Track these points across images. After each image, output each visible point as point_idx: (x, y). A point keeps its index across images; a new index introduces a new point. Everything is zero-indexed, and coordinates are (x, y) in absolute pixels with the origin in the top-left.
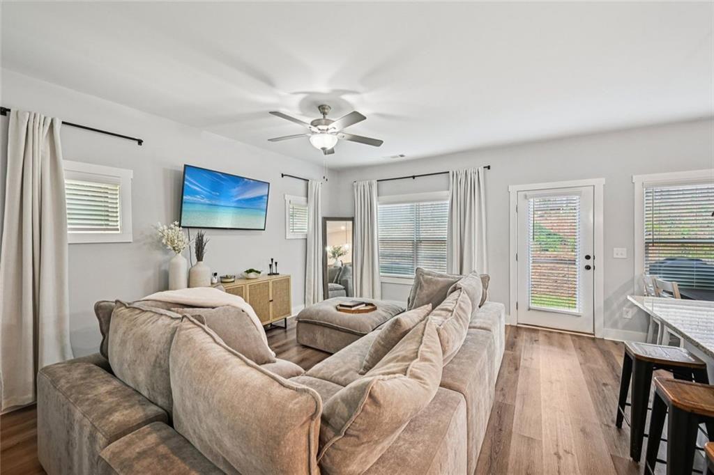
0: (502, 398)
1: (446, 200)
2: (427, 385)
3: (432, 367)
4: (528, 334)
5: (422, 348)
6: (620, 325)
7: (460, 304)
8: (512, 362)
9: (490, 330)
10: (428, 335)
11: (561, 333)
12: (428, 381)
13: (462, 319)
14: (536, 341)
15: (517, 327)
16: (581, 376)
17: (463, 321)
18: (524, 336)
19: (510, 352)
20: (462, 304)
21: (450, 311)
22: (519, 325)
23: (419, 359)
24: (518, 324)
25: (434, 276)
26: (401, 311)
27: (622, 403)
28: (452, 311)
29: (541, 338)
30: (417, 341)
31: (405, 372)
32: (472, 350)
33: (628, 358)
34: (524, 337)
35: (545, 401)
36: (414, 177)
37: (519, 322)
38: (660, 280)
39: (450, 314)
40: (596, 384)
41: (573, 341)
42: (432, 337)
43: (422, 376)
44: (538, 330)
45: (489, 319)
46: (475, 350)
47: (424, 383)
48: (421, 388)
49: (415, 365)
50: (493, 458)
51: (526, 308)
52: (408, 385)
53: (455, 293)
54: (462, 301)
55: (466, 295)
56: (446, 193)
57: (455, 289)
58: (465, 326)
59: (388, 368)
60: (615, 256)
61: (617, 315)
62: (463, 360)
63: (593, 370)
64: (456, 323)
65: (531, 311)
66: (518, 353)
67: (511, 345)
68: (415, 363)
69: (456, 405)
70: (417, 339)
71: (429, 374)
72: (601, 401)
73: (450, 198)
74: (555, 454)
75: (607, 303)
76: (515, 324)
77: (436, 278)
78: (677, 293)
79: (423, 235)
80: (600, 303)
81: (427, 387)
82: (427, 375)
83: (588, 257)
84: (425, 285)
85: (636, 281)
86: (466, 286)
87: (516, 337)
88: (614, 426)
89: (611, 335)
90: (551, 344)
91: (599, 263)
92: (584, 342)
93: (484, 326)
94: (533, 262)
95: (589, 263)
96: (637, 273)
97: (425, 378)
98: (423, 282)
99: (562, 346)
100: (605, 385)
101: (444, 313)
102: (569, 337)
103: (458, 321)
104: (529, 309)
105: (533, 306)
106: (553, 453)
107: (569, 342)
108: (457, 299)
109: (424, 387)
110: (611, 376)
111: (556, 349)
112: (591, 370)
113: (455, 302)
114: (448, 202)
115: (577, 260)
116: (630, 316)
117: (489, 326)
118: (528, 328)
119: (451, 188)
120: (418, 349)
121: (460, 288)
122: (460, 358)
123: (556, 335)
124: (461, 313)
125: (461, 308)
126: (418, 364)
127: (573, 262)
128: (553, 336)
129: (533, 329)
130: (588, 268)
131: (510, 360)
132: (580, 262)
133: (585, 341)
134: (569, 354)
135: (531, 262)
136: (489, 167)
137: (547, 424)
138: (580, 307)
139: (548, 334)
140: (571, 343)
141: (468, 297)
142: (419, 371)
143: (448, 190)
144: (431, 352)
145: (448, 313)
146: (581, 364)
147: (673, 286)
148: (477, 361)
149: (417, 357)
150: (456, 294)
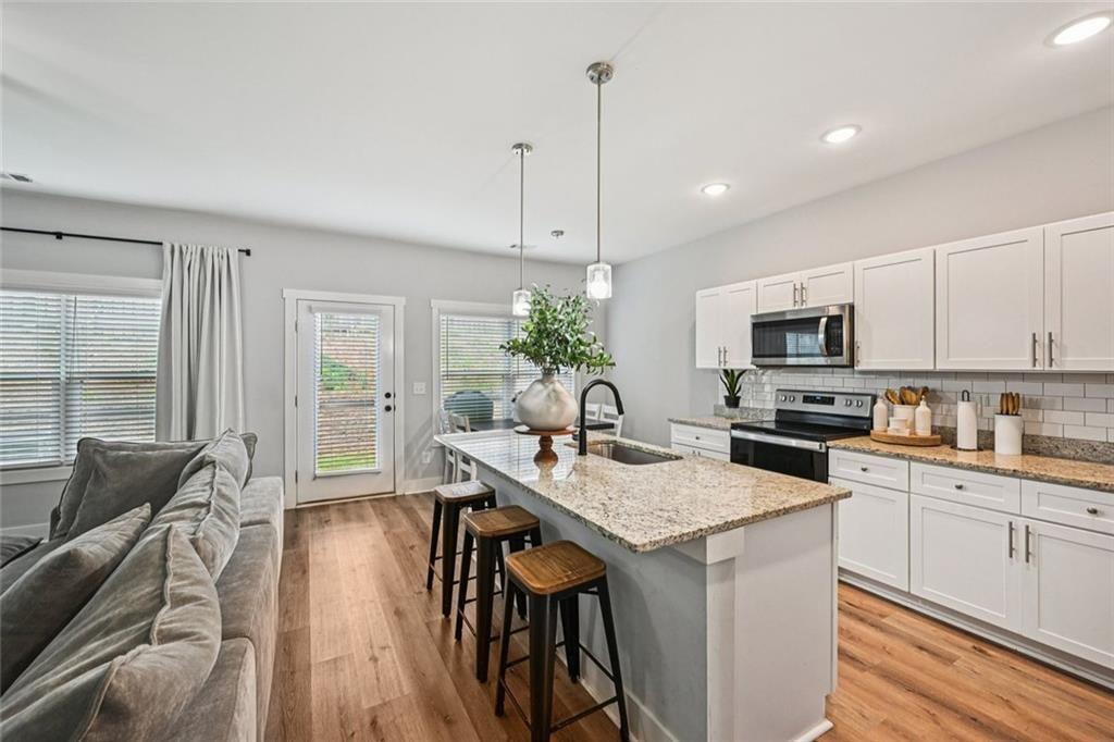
0: (287, 624)
1: (157, 297)
2: (206, 638)
3: (203, 608)
4: (313, 515)
5: (170, 583)
6: (420, 474)
7: (219, 490)
8: (296, 564)
9: (268, 523)
10: (177, 555)
11: (357, 501)
12: (205, 632)
13: (227, 514)
14: (326, 522)
15: (296, 510)
16: (386, 547)
17: (231, 517)
18: (309, 519)
19: (292, 551)
20: (223, 488)
21: (201, 505)
22: (299, 507)
23: (169, 603)
24: (298, 504)
25: (134, 449)
26: (27, 546)
27: (433, 559)
28: (208, 505)
29: (334, 515)
30: (153, 577)
31: (145, 638)
32: (244, 562)
33: (438, 505)
34: (310, 521)
35: (349, 598)
36: (59, 235)
37: (300, 501)
38: (455, 415)
39: (204, 511)
40: (403, 551)
41: (373, 507)
42: (185, 558)
43: (188, 630)
44: (328, 506)
45: (264, 506)
46: (252, 561)
47: (198, 639)
48: (197, 648)
49: (165, 617)
50: (286, 721)
51: (312, 477)
52: (171, 653)
53: (203, 472)
54: (222, 484)
55: (226, 473)
56: (152, 283)
57: (200, 465)
58: (236, 524)
59: (83, 658)
60: (415, 392)
61: (418, 462)
62: (235, 584)
63: (398, 536)
64: (219, 523)
65: (318, 480)
66: (303, 548)
67: (292, 539)
68: (164, 614)
69: (240, 659)
70: (150, 572)
71: (199, 620)
72: (408, 567)
73: (164, 295)
74: (370, 659)
75: (408, 449)
76: (294, 506)
77: (141, 453)
78: (468, 428)
79: (79, 368)
80: (401, 452)
81: (206, 642)
82: (200, 624)
83: (388, 395)
84: (110, 471)
85: (434, 420)
86: (222, 458)
87: (296, 526)
88: (425, 590)
89: (410, 487)
90: (347, 520)
91: (399, 402)
92: (385, 505)
93: (258, 518)
94: (321, 407)
95: (390, 402)
96: (435, 410)
97: (196, 630)
98: (104, 466)
99: (361, 518)
100: (412, 548)
101: (188, 512)
102: (368, 504)
103: (221, 518)
104: (315, 478)
105: (319, 472)
106: (367, 659)
107: (369, 510)
108: (212, 483)
109: (201, 646)
110: (416, 534)
111: (353, 525)
112: (396, 536)
113: (207, 487)
114: (160, 303)
115: (376, 400)
116: (428, 461)
117: (266, 517)
118: (315, 507)
119: (167, 275)
120: (162, 587)
121: (214, 462)
122: (225, 584)
123: (352, 505)
124: (224, 504)
125: (222, 495)
126: (170, 614)
127: (371, 403)
128: (349, 508)
129: (321, 506)
130: (388, 408)
131: (293, 563)
132: (381, 402)
133: (386, 503)
134: (370, 526)
135: (317, 406)
136: (248, 253)
137: (356, 627)
138: (380, 462)
139: (341, 507)
140: (371, 510)
141: (230, 475)
142: (179, 625)
143: (160, 278)
144: (192, 584)
145: (198, 510)
146: (385, 533)
147: (465, 421)
148: (259, 576)
149: (163, 603)
150: (204, 475)
